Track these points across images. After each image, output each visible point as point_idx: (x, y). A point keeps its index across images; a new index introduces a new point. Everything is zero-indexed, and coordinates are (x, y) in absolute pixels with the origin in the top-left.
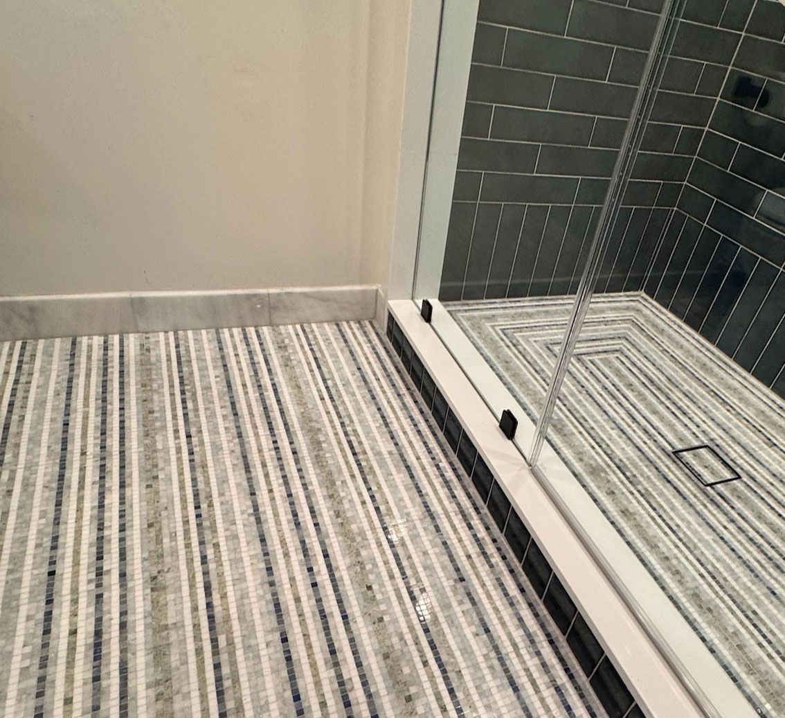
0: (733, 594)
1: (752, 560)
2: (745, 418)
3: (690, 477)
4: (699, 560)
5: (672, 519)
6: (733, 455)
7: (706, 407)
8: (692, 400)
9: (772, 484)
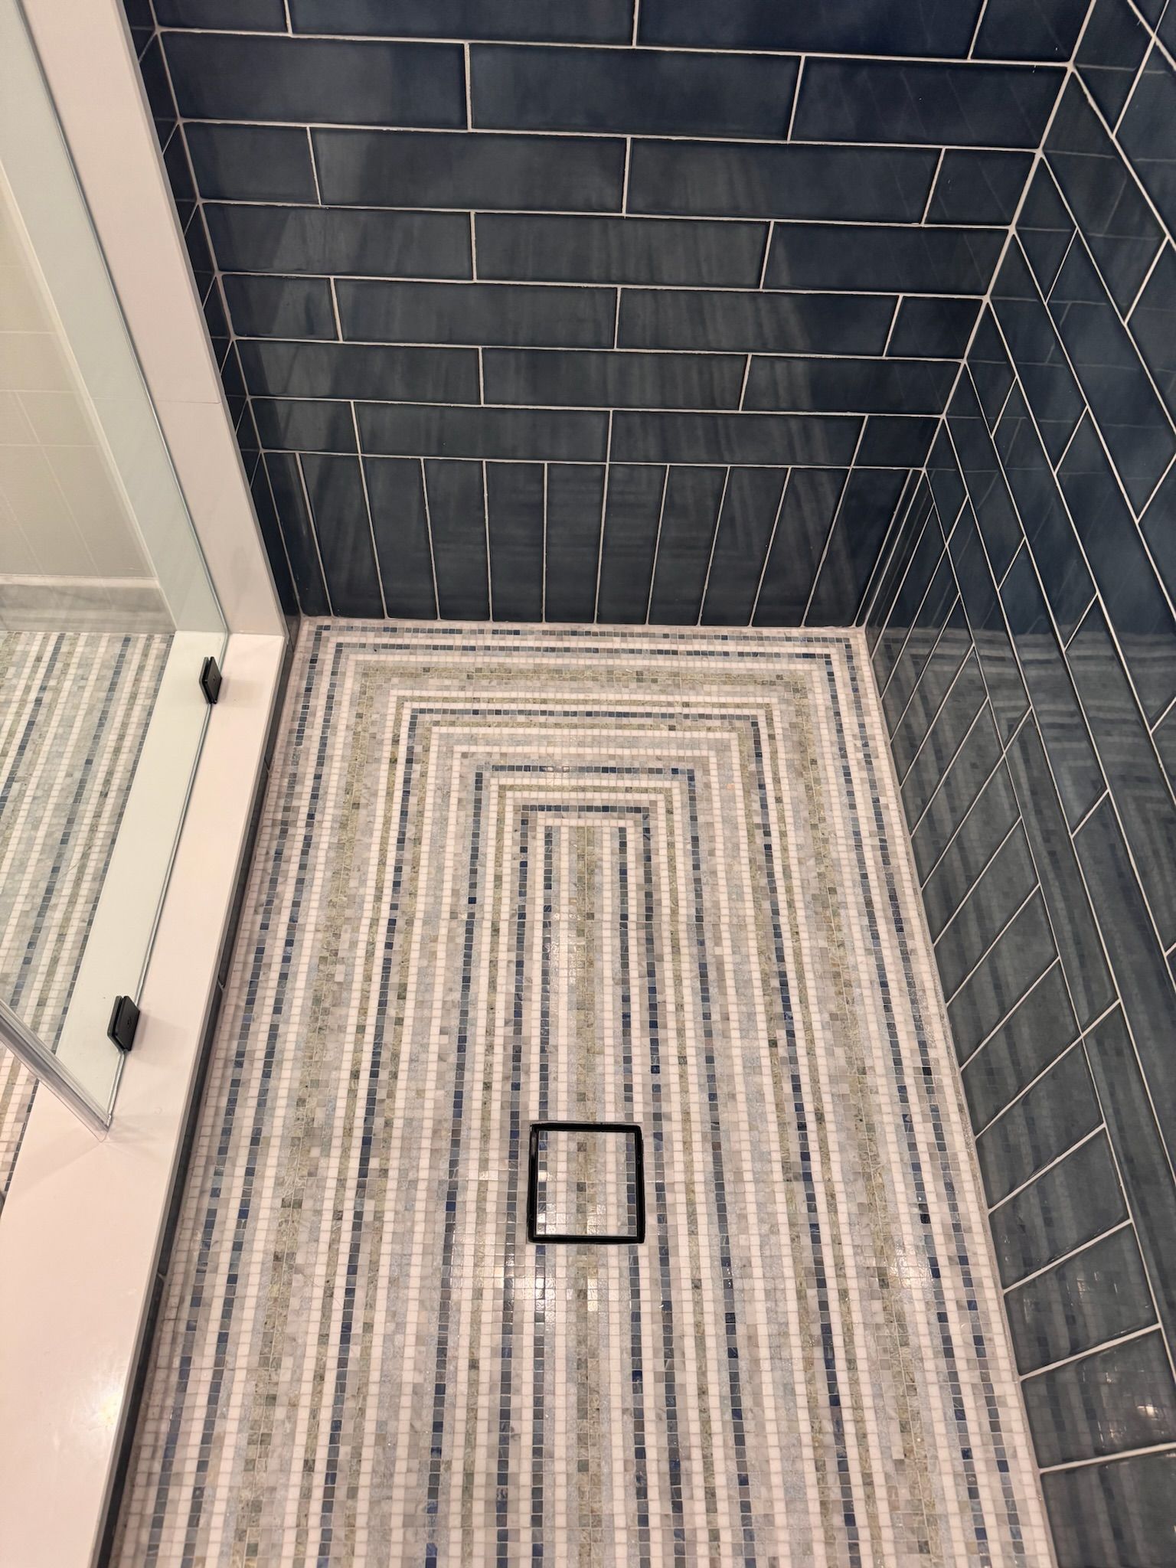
0: (339, 1532)
1: (458, 1466)
2: (796, 1081)
3: (511, 1207)
4: (336, 1426)
5: (370, 1306)
6: (676, 1174)
7: (726, 1018)
8: (705, 990)
9: (697, 1285)
